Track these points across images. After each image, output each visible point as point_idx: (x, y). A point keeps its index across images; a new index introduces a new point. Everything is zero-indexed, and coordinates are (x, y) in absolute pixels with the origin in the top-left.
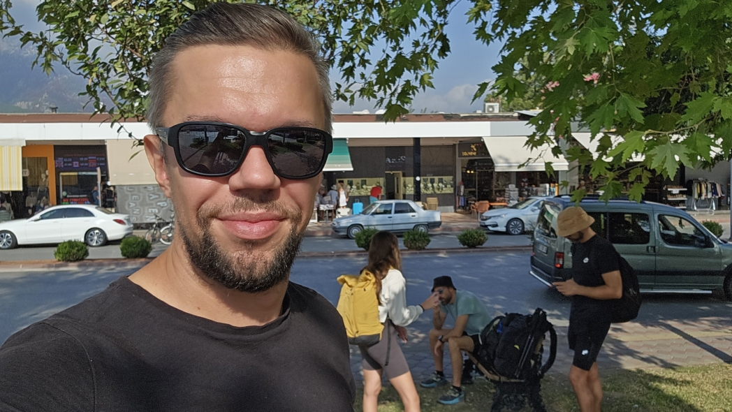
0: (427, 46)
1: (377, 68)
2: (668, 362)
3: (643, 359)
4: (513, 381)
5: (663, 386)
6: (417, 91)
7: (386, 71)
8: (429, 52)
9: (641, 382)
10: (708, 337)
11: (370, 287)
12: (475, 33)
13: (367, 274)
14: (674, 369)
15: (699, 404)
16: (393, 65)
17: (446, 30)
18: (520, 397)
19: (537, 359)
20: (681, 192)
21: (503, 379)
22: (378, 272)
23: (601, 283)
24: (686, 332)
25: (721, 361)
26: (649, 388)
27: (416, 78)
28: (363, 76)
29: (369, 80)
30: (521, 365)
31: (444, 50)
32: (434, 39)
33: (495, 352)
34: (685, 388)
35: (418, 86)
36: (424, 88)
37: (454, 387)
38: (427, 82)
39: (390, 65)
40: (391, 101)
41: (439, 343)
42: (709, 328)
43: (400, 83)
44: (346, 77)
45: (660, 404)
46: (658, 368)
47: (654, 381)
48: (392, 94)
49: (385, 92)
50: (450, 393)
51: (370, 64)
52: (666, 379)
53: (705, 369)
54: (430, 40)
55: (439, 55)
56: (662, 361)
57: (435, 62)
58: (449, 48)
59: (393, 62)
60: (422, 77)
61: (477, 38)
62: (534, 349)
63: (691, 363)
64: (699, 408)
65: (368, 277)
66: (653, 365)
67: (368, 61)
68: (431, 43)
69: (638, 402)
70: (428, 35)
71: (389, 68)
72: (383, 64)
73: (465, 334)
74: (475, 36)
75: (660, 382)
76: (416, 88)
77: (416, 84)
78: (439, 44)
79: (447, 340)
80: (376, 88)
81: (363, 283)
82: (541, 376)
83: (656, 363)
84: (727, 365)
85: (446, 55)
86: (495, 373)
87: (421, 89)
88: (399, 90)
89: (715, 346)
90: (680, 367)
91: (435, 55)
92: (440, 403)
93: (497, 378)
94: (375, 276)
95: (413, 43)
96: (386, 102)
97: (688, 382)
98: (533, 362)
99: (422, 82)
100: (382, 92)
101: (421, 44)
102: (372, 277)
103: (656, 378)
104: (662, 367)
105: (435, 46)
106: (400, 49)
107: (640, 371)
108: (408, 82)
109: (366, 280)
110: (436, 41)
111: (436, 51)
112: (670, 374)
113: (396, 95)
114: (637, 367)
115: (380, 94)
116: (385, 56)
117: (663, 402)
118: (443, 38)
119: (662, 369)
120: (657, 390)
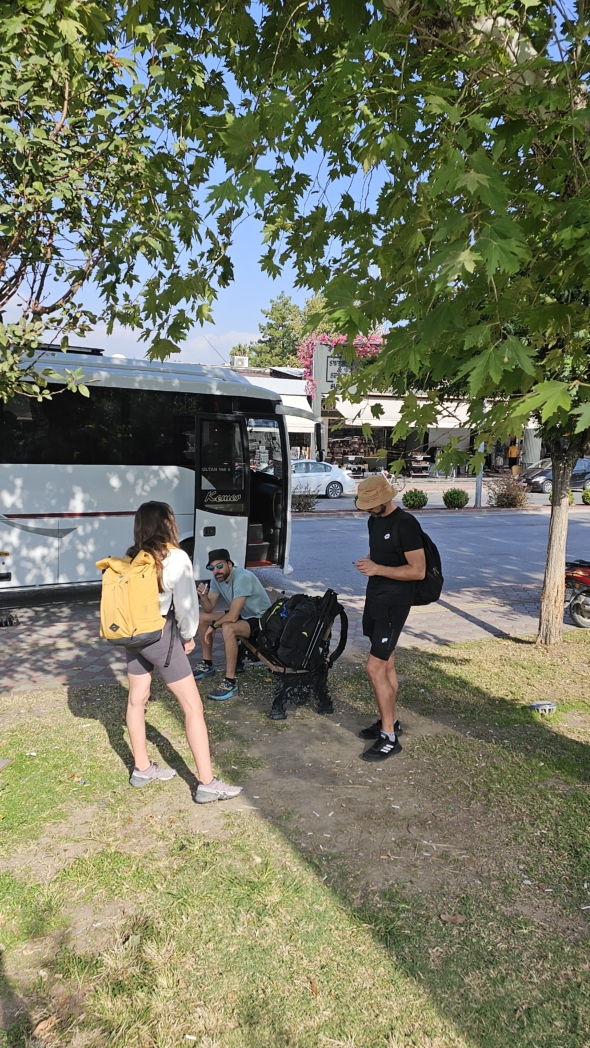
0: (206, 269)
1: (147, 288)
2: (441, 637)
3: (416, 635)
4: (298, 672)
5: (443, 666)
6: (193, 325)
7: (157, 294)
8: (206, 277)
9: (420, 662)
10: (474, 609)
11: (150, 572)
12: (260, 262)
13: (145, 556)
14: (448, 645)
15: (484, 686)
16: (167, 287)
17: (229, 252)
18: (305, 689)
19: (325, 645)
20: (425, 459)
21: (289, 670)
22: (156, 553)
23: (404, 562)
24: (452, 604)
25: (492, 635)
26: (431, 669)
27: (193, 308)
28: (126, 296)
29: (135, 303)
30: (309, 654)
31: (226, 277)
32: (214, 262)
33: (278, 639)
34: (466, 668)
35: (194, 318)
36: (202, 323)
37: (227, 679)
38: (206, 316)
39: (163, 287)
40: (159, 334)
41: (210, 630)
42: (472, 599)
43: (174, 310)
44: (105, 296)
45: (446, 688)
46: (433, 645)
47: (433, 660)
48: (161, 326)
49: (154, 322)
50: (223, 686)
51: (138, 281)
52: (444, 658)
53: (479, 644)
54: (209, 262)
55: (219, 282)
56: (435, 637)
57: (213, 292)
58: (232, 275)
59: (167, 283)
60: (200, 307)
61: (263, 269)
62: (323, 636)
63: (464, 638)
64: (485, 690)
65: (146, 559)
66: (427, 641)
67: (135, 278)
68: (210, 266)
69: (423, 686)
70: (206, 254)
71: (161, 291)
72: (153, 285)
73: (240, 618)
74: (260, 265)
75: (439, 661)
76: (191, 321)
77: (192, 315)
78: (220, 269)
79: (221, 626)
80: (143, 315)
81: (141, 568)
82: (330, 665)
83: (430, 640)
84: (498, 639)
85: (228, 285)
86: (278, 665)
87: (197, 324)
88: (171, 322)
89: (483, 619)
90: (454, 643)
91: (214, 282)
92: (212, 699)
93: (281, 670)
94: (155, 558)
95: (189, 264)
96: (153, 335)
97: (468, 661)
98: (321, 650)
99: (200, 313)
100: (150, 321)
101: (200, 265)
102: (151, 559)
103: (433, 657)
104: (437, 643)
105: (215, 271)
106: (176, 267)
107: (415, 649)
108: (182, 312)
109: (145, 563)
110: (216, 265)
111: (215, 278)
112: (444, 651)
113: (166, 328)
114: (413, 644)
115: (148, 324)
116: (157, 274)
117: (449, 685)
118: (226, 263)
119: (437, 646)
120: (438, 670)
